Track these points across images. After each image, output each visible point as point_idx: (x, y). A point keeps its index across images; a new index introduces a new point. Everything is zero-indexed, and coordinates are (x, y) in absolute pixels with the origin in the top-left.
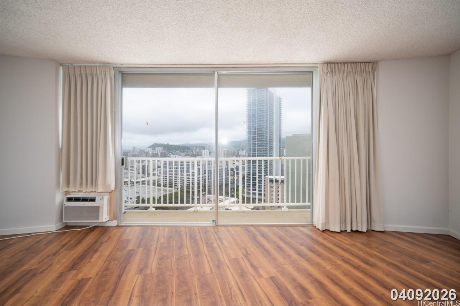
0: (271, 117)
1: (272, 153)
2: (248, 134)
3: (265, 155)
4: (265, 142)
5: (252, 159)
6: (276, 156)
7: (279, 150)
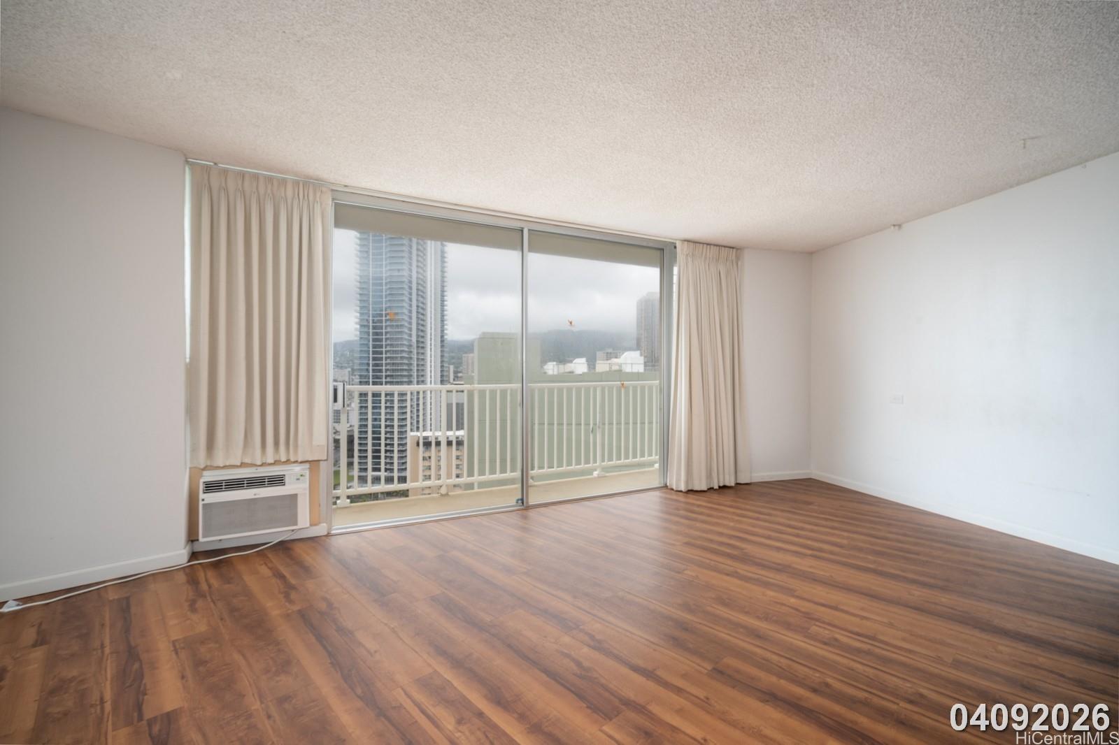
0: (420, 288)
1: (422, 376)
2: (362, 326)
3: (405, 379)
4: (406, 349)
5: (371, 389)
6: (433, 381)
7: (439, 369)
